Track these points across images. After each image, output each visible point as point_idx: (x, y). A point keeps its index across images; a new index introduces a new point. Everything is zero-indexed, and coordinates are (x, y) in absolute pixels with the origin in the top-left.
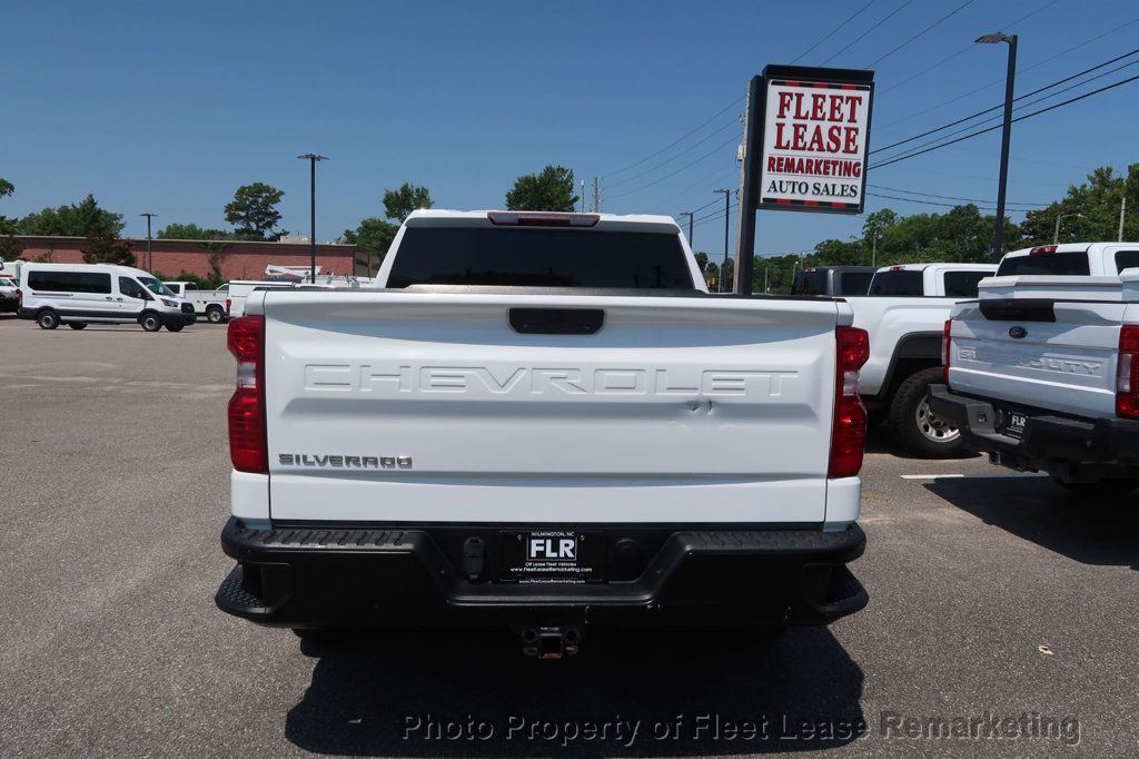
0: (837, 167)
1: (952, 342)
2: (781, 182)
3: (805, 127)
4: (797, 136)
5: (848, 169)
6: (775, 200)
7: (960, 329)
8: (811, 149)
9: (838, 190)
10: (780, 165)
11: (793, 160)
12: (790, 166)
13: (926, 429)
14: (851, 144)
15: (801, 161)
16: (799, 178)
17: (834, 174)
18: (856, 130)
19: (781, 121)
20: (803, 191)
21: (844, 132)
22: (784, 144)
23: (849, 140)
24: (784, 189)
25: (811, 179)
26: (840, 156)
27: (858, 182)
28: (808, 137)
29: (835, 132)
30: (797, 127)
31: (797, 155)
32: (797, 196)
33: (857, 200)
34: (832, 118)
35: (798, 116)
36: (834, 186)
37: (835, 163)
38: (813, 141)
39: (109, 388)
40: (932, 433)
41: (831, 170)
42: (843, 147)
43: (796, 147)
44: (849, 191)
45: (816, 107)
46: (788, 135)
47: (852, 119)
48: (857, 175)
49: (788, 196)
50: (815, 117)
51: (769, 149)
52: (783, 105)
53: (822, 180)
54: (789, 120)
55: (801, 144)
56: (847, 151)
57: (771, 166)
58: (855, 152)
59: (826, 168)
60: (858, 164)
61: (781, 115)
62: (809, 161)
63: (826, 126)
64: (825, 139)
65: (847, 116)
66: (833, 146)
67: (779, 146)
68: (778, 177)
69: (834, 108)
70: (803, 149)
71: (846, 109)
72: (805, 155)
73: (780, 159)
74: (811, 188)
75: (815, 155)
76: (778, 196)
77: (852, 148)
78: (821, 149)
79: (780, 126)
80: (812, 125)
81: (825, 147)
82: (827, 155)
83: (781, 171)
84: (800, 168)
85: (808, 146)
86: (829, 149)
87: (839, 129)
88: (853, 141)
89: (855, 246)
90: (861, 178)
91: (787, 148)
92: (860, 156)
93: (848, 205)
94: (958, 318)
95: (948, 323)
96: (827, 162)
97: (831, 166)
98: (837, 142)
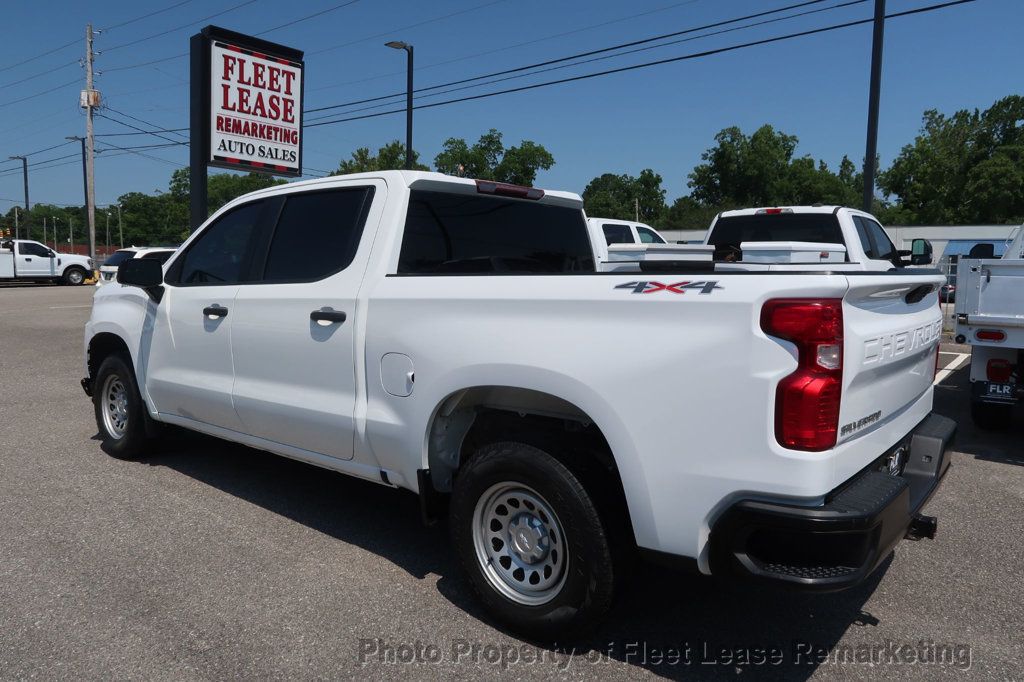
0: (279, 134)
2: (230, 142)
3: (248, 92)
4: (242, 101)
5: (287, 136)
6: (224, 159)
8: (255, 114)
9: (280, 155)
10: (228, 125)
11: (240, 121)
12: (237, 127)
15: (247, 124)
16: (246, 139)
17: (276, 139)
18: (292, 102)
19: (226, 82)
20: (250, 151)
21: (282, 102)
22: (230, 105)
23: (287, 111)
24: (233, 149)
25: (257, 142)
26: (279, 123)
27: (296, 149)
28: (252, 101)
29: (275, 101)
30: (241, 91)
31: (243, 118)
32: (245, 157)
33: (295, 165)
34: (271, 88)
35: (241, 81)
36: (276, 150)
37: (276, 130)
38: (256, 107)
41: (273, 135)
42: (282, 116)
43: (241, 110)
44: (289, 156)
45: (257, 75)
46: (234, 98)
47: (288, 92)
48: (295, 143)
49: (237, 156)
50: (256, 85)
51: (217, 109)
52: (228, 69)
53: (267, 145)
54: (234, 84)
55: (246, 108)
56: (285, 119)
57: (219, 126)
58: (292, 121)
59: (269, 133)
60: (295, 133)
61: (226, 77)
62: (254, 125)
63: (267, 94)
64: (267, 107)
65: (284, 88)
66: (274, 114)
67: (225, 107)
68: (228, 137)
69: (273, 79)
70: (248, 112)
71: (282, 81)
72: (251, 118)
73: (228, 120)
74: (257, 151)
75: (259, 120)
76: (228, 155)
77: (290, 118)
78: (263, 115)
79: (226, 88)
80: (254, 91)
81: (267, 114)
82: (268, 121)
83: (229, 131)
84: (246, 130)
85: (252, 110)
86: (271, 116)
87: (278, 99)
88: (290, 111)
89: (162, 200)
90: (298, 145)
91: (233, 109)
92: (296, 126)
93: (288, 169)
96: (269, 128)
97: (273, 132)
98: (277, 111)
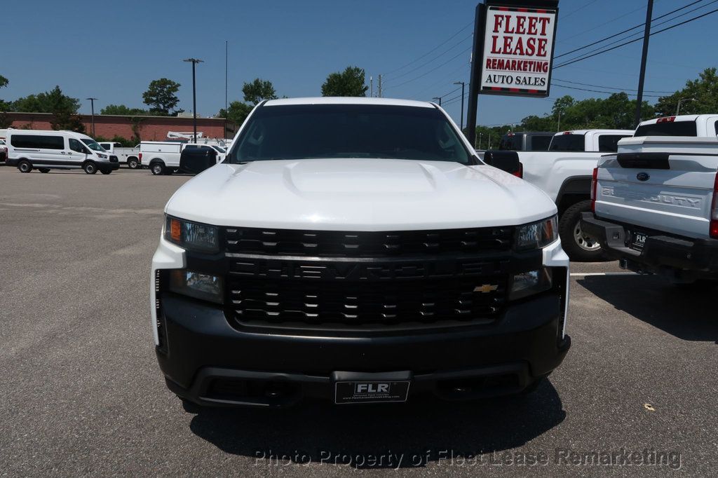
0: (533, 66)
1: (598, 183)
2: (495, 76)
3: (511, 38)
4: (506, 45)
5: (539, 67)
6: (490, 88)
7: (604, 174)
8: (515, 53)
9: (533, 81)
10: (494, 64)
11: (503, 61)
12: (501, 65)
13: (581, 241)
14: (542, 50)
15: (508, 62)
16: (506, 73)
17: (530, 70)
18: (546, 41)
19: (495, 34)
20: (509, 82)
21: (537, 42)
22: (497, 50)
23: (541, 47)
24: (496, 81)
25: (515, 74)
26: (534, 58)
27: (546, 76)
28: (514, 45)
29: (532, 42)
30: (506, 38)
31: (505, 58)
32: (505, 86)
33: (545, 88)
34: (530, 33)
35: (507, 31)
36: (530, 78)
37: (531, 63)
38: (517, 48)
39: (51, 211)
40: (584, 245)
41: (528, 68)
42: (536, 52)
43: (505, 52)
44: (540, 82)
45: (519, 25)
46: (500, 44)
47: (543, 33)
48: (545, 71)
49: (499, 85)
50: (518, 32)
51: (487, 54)
52: (497, 24)
53: (522, 75)
54: (501, 34)
55: (508, 50)
56: (539, 54)
57: (488, 65)
58: (544, 55)
59: (525, 66)
60: (546, 64)
61: (496, 30)
62: (514, 62)
63: (525, 38)
64: (525, 46)
65: (540, 31)
66: (530, 51)
67: (494, 51)
68: (492, 72)
69: (531, 26)
70: (510, 53)
71: (539, 26)
72: (511, 57)
73: (495, 60)
74: (515, 80)
75: (518, 58)
76: (493, 85)
77: (542, 53)
78: (522, 53)
79: (495, 38)
80: (516, 37)
81: (525, 52)
82: (525, 58)
83: (495, 68)
84: (508, 66)
85: (513, 51)
86: (527, 54)
87: (534, 40)
88: (544, 48)
89: (547, 120)
90: (548, 73)
91: (499, 52)
92: (548, 59)
93: (539, 91)
94: (603, 166)
95: (596, 170)
96: (525, 62)
97: (529, 66)
98: (533, 49)
